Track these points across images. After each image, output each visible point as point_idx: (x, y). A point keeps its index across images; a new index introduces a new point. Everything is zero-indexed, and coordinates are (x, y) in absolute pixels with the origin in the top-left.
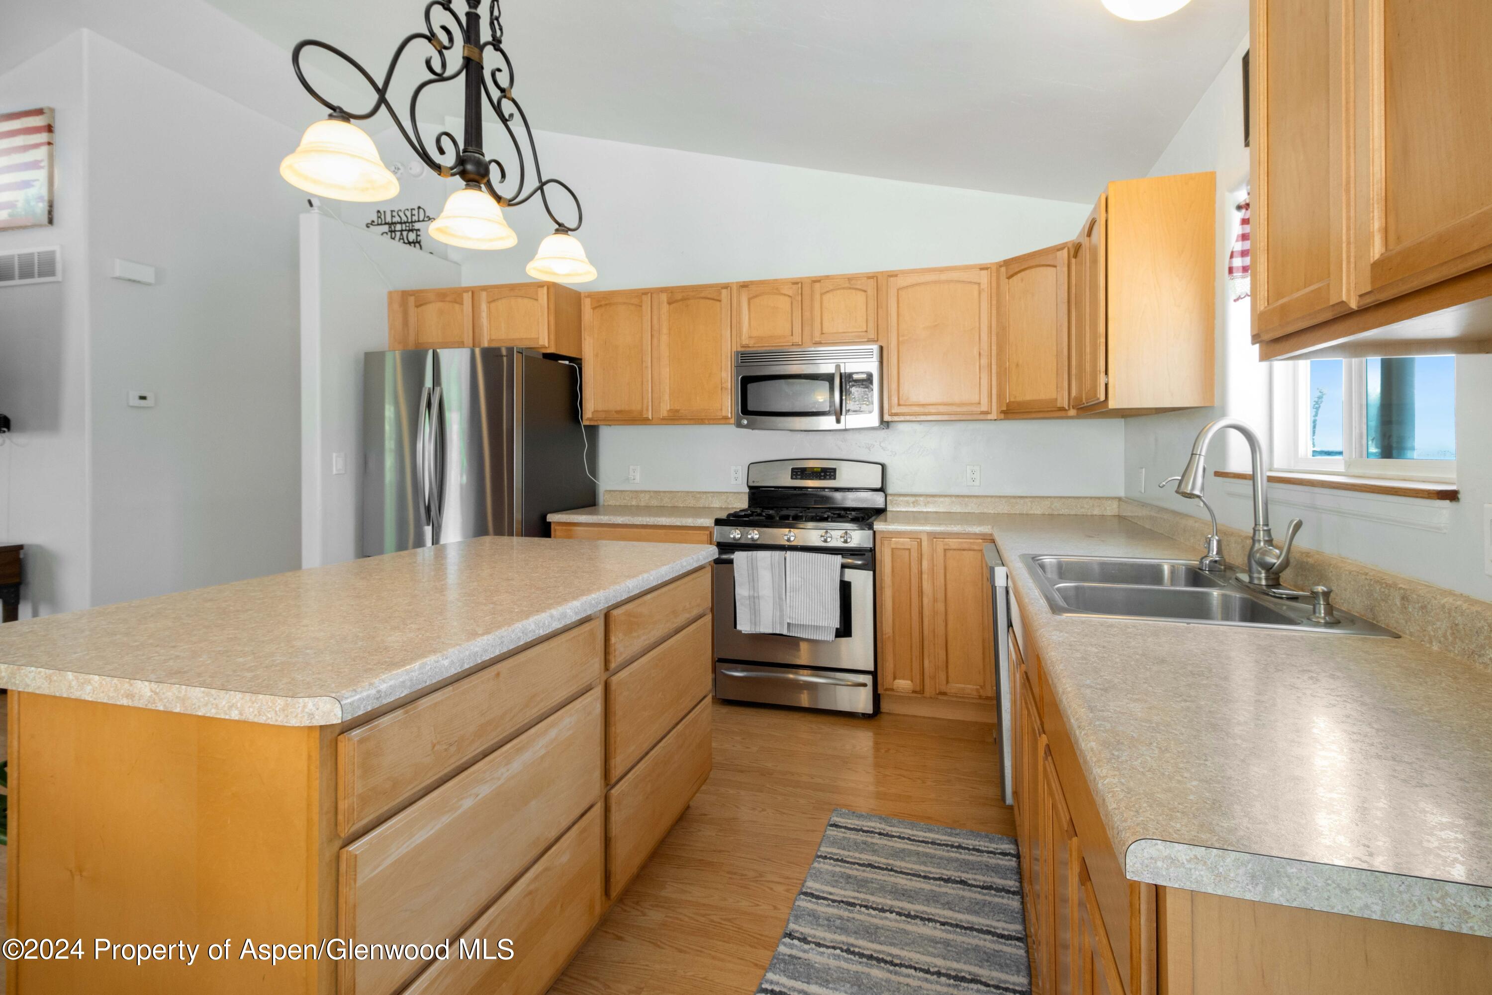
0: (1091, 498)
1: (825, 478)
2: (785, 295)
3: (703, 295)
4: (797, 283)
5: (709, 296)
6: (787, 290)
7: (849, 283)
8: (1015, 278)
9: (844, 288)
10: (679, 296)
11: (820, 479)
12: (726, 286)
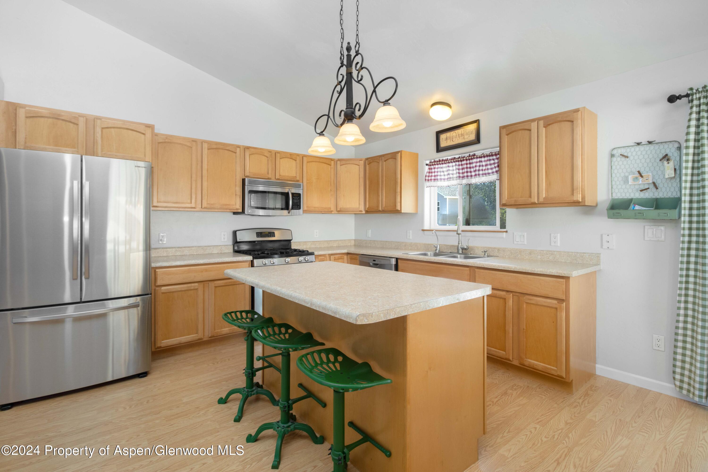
0: (348, 240)
1: (270, 237)
2: (265, 156)
3: (227, 148)
4: (271, 152)
5: (231, 150)
6: (266, 154)
7: (291, 156)
8: (343, 166)
9: (288, 158)
10: (214, 146)
11: (269, 237)
12: (238, 147)
